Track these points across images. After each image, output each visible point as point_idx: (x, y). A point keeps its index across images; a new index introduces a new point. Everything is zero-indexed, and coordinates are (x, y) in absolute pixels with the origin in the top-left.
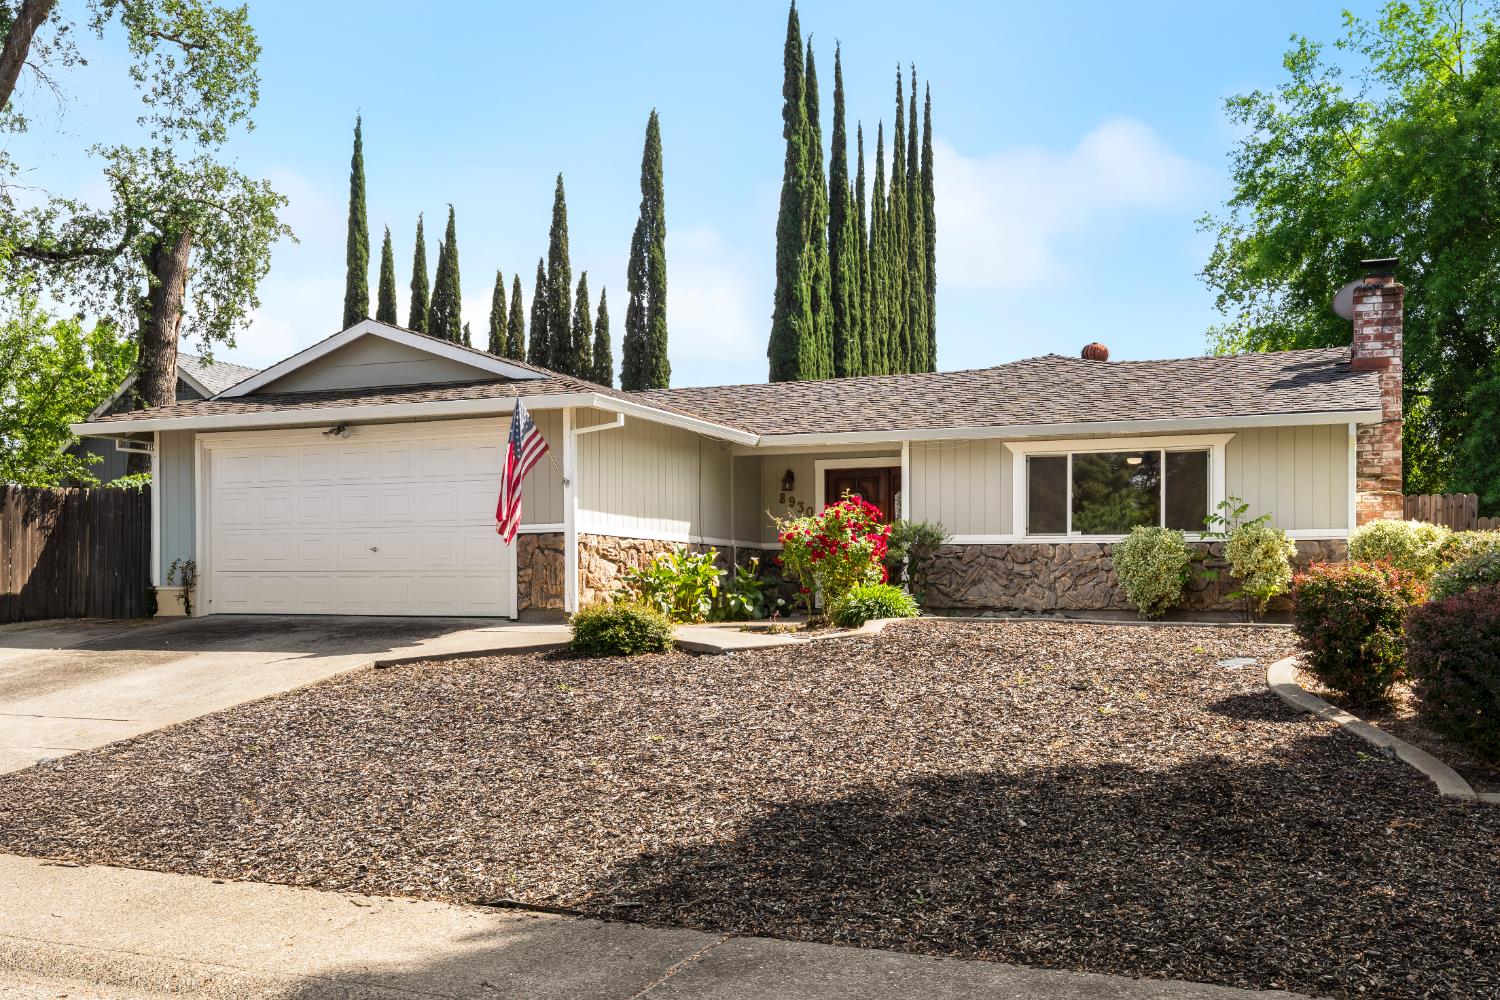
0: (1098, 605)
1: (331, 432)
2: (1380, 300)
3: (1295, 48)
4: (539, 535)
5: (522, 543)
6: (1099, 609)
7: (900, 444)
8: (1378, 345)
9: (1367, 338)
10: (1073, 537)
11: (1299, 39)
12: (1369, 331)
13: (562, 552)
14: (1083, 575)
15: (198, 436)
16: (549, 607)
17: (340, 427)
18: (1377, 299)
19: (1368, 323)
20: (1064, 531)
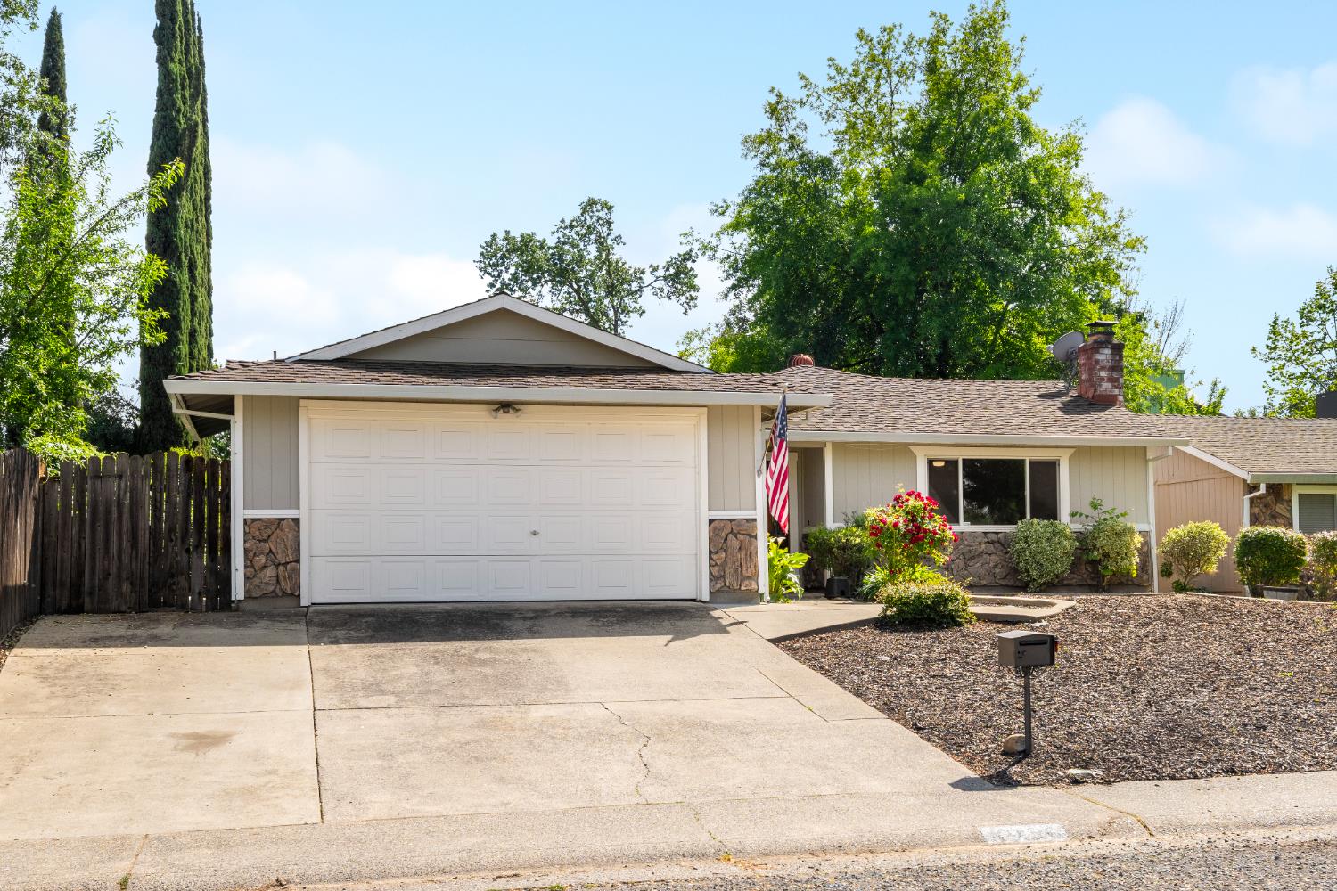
0: (984, 582)
1: (496, 410)
2: (1110, 352)
3: (773, 99)
4: (731, 520)
5: (715, 529)
6: (985, 586)
7: (825, 444)
8: (1109, 385)
9: (1102, 379)
10: (964, 527)
11: (776, 92)
12: (1103, 374)
13: (755, 537)
14: (972, 558)
15: (302, 403)
16: (743, 588)
17: (506, 406)
18: (1108, 351)
19: (1103, 368)
20: (957, 521)
